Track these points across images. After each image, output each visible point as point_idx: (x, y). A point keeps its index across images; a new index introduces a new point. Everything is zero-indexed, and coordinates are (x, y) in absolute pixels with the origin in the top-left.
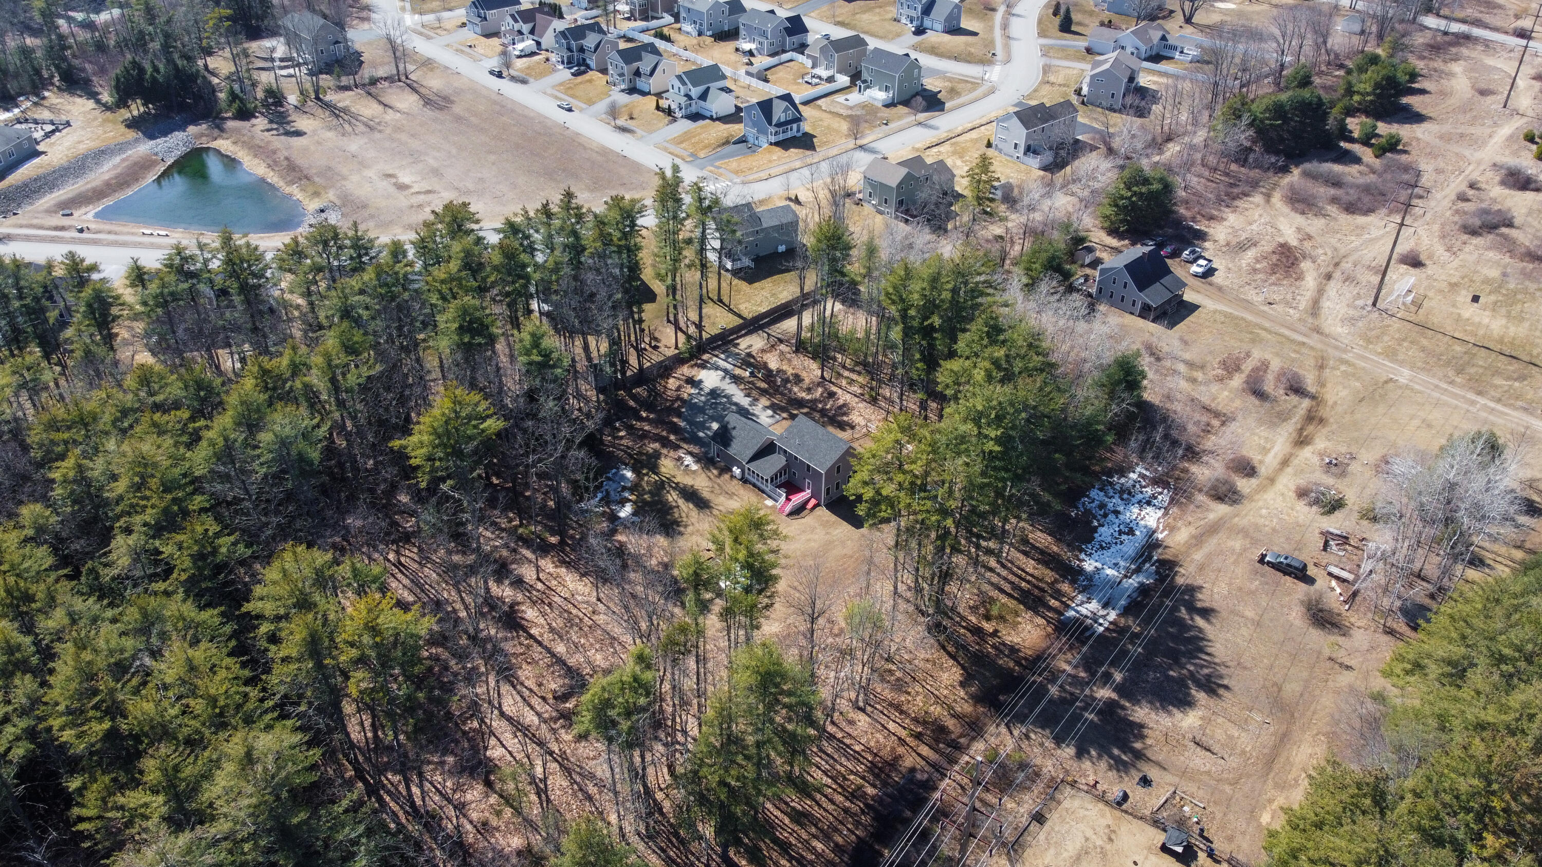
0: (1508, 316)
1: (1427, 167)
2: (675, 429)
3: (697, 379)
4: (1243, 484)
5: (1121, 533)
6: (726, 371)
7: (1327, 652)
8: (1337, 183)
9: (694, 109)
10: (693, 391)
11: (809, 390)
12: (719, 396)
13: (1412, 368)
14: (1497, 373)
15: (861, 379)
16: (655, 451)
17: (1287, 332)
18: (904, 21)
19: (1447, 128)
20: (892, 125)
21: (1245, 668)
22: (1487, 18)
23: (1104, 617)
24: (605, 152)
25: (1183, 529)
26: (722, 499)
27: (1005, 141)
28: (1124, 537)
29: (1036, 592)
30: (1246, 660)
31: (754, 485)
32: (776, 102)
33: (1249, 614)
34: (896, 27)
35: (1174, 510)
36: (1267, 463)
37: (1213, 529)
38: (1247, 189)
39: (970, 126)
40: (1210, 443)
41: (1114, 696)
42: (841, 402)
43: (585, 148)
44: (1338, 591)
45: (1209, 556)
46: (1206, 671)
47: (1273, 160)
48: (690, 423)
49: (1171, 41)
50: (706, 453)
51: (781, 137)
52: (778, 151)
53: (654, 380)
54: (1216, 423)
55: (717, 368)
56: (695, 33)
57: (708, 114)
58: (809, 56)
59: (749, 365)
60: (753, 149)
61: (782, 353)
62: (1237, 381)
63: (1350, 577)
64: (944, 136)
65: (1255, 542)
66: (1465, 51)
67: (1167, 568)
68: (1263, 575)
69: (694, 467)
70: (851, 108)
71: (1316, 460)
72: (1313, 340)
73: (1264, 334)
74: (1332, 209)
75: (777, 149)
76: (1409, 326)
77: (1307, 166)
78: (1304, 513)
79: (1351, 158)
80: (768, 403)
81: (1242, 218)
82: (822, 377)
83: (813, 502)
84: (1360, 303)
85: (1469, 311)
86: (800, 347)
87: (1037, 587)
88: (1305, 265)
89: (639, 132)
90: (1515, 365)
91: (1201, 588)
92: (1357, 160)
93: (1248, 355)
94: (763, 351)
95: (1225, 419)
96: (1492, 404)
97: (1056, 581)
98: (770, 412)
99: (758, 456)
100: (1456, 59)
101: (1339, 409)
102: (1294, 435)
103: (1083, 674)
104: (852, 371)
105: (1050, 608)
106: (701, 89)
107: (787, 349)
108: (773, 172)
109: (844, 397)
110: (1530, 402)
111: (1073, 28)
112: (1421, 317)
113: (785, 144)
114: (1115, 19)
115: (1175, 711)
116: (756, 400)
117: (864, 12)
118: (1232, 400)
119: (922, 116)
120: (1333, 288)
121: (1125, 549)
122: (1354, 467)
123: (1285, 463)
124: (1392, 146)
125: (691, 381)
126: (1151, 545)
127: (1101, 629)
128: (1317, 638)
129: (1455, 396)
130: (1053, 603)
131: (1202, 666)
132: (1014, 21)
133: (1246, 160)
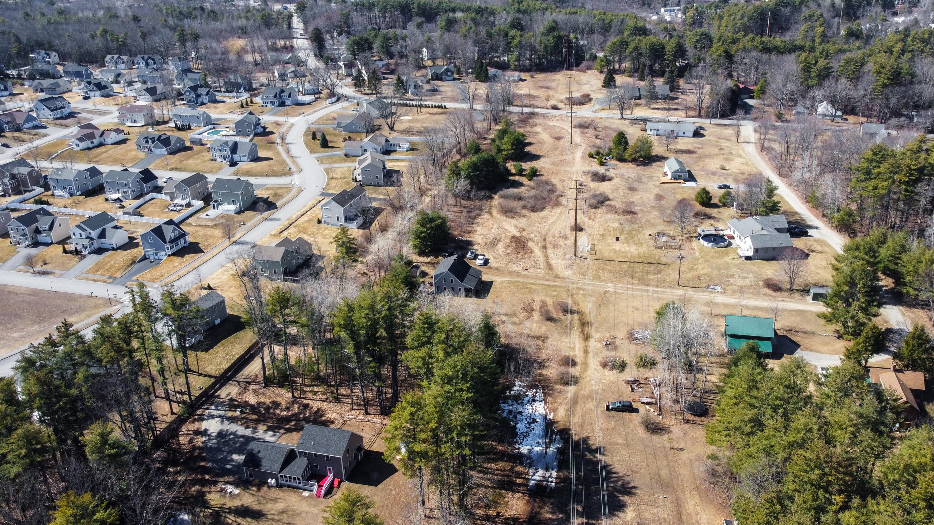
0: (635, 244)
1: (555, 180)
2: (206, 470)
3: (202, 429)
4: (574, 371)
5: (529, 423)
6: (220, 416)
7: (668, 445)
8: (520, 198)
9: (96, 246)
10: (204, 439)
11: (288, 409)
12: (226, 435)
13: (611, 282)
14: (648, 273)
15: (320, 389)
16: (198, 492)
17: (544, 282)
18: (219, 159)
19: (552, 159)
20: (249, 224)
21: (636, 472)
22: (535, 103)
23: (550, 476)
24: (36, 293)
25: (560, 408)
26: (269, 506)
27: (330, 217)
28: (533, 425)
29: (506, 479)
30: (634, 467)
31: (289, 486)
32: (164, 227)
33: (620, 441)
34: (213, 164)
35: (549, 399)
36: (578, 355)
37: (575, 401)
38: (477, 212)
39: (299, 213)
40: (543, 355)
41: (584, 520)
42: (315, 409)
43: (16, 294)
44: (652, 410)
45: (582, 417)
46: (620, 483)
47: (483, 193)
48: (214, 461)
49: (392, 142)
50: (240, 478)
51: (175, 249)
52: (177, 260)
53: (168, 441)
54: (540, 343)
55: (213, 417)
56: (67, 195)
57: (110, 247)
58: (166, 194)
59: (236, 407)
60: (156, 262)
61: (255, 391)
62: (536, 316)
63: (653, 400)
64: (287, 223)
65: (600, 401)
66: (537, 121)
67: (565, 433)
68: (613, 417)
69: (237, 491)
70: (213, 220)
71: (599, 345)
72: (558, 283)
73: (533, 287)
74: (525, 212)
75: (176, 258)
76: (597, 261)
77: (501, 193)
78: (611, 375)
79: (519, 184)
80: (265, 428)
81: (484, 229)
82: (294, 397)
83: (337, 481)
84: (568, 256)
85: (618, 246)
86: (268, 382)
87: (505, 475)
88: (530, 244)
89: (58, 272)
90: (653, 268)
91: (588, 437)
92: (521, 185)
93: (533, 300)
94: (240, 394)
95: (544, 339)
96: (656, 289)
97: (512, 467)
98: (270, 433)
99: (285, 465)
100: (535, 125)
101: (593, 314)
102: (581, 335)
103: (561, 516)
104: (310, 386)
105: (519, 485)
106: (99, 231)
107: (257, 387)
108: (181, 273)
109: (315, 405)
110: (670, 283)
111: (330, 145)
112: (598, 256)
113: (180, 253)
114: (351, 135)
115: (619, 513)
116: (255, 428)
117: (188, 159)
118: (540, 327)
119: (266, 214)
120: (551, 252)
121: (537, 432)
122: (618, 342)
123: (586, 352)
124: (534, 174)
125: (198, 433)
126: (549, 425)
127: (553, 484)
128: (658, 440)
129: (638, 290)
130: (519, 481)
131: (616, 481)
132: (291, 147)
133: (469, 197)
